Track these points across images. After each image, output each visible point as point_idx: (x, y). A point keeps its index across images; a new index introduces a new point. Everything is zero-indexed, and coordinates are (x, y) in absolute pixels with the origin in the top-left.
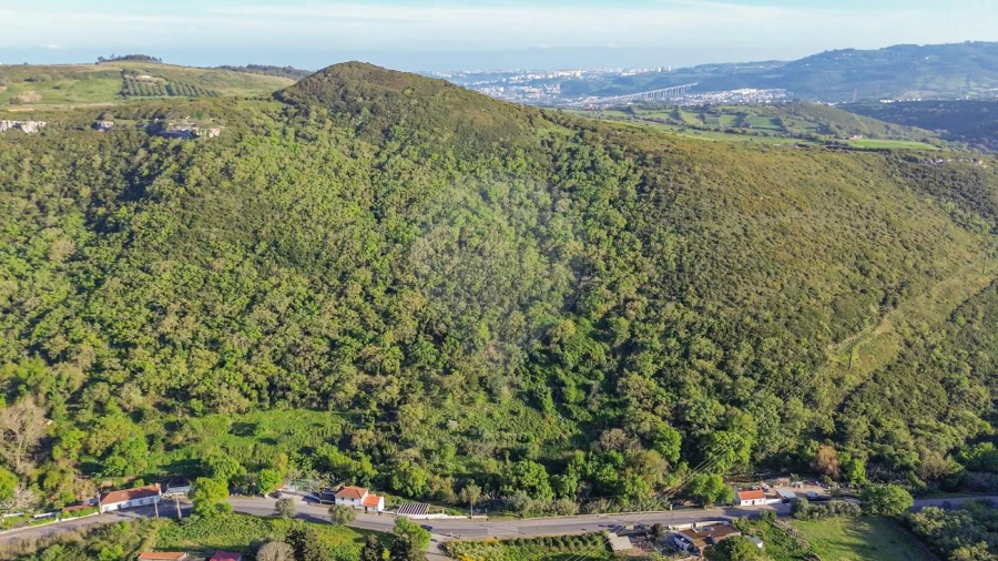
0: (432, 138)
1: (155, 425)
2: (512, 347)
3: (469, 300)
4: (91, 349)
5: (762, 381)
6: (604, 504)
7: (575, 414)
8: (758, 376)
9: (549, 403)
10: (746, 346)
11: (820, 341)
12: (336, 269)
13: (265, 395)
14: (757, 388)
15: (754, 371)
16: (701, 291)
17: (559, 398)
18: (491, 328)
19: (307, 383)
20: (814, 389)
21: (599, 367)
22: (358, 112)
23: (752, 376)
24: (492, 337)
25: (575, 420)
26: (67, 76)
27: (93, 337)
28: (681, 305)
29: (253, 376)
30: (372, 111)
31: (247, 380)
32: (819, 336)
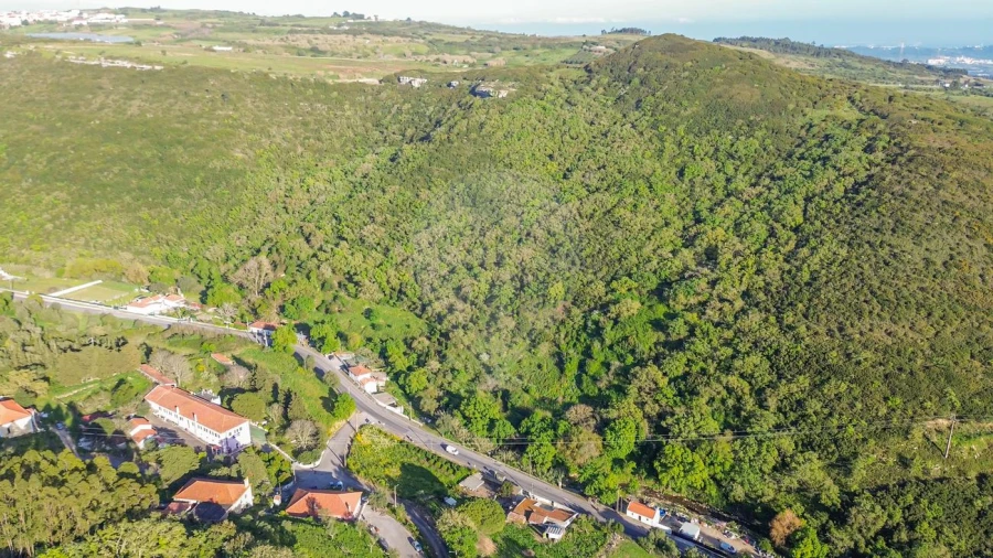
0: (675, 111)
1: (329, 296)
2: (576, 311)
3: (573, 263)
4: (323, 236)
5: (794, 423)
6: (510, 455)
7: (585, 385)
8: (792, 416)
9: (572, 368)
10: (804, 381)
11: (924, 409)
12: (498, 215)
13: (395, 295)
14: (778, 427)
15: (791, 410)
16: (811, 311)
17: (582, 366)
18: (568, 291)
19: (418, 293)
20: (855, 455)
21: (633, 352)
22: (630, 82)
23: (785, 414)
24: (565, 300)
25: (582, 391)
26: (543, 46)
27: (328, 228)
28: (772, 319)
29: (391, 280)
30: (641, 82)
31: (388, 282)
32: (928, 404)
